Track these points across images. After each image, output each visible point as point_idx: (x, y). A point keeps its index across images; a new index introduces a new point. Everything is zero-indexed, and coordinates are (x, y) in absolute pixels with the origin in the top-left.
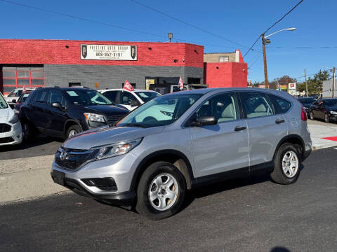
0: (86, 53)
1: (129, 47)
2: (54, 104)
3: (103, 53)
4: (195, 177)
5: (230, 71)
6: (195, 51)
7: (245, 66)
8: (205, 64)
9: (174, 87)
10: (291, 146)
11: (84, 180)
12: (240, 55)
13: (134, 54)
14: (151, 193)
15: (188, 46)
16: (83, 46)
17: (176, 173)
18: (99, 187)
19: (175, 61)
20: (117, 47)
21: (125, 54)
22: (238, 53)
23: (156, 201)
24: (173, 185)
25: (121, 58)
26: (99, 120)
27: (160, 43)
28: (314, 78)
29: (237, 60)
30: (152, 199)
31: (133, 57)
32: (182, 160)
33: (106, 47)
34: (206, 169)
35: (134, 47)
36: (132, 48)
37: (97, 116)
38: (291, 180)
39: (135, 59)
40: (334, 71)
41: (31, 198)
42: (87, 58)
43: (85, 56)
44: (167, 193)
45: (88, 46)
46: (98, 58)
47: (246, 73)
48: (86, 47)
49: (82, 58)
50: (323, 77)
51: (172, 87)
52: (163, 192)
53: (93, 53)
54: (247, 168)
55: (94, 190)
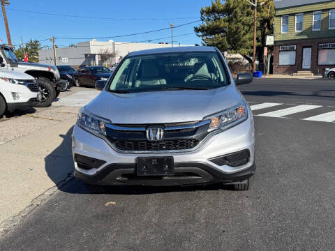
50: (34, 46)
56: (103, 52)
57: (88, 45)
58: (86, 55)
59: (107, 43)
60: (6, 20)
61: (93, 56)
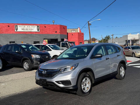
0: (17, 29)
1: (36, 26)
2: (16, 51)
3: (25, 29)
4: (95, 78)
5: (77, 36)
6: (63, 28)
7: (83, 34)
8: (68, 33)
9: (62, 43)
10: (122, 65)
11: (57, 82)
12: (80, 30)
13: (39, 29)
14: (82, 85)
15: (61, 26)
16: (16, 26)
17: (89, 77)
18: (63, 84)
19: (56, 32)
20: (31, 26)
21: (35, 29)
22: (79, 29)
23: (84, 89)
24: (89, 82)
25: (33, 31)
26: (38, 57)
27: (49, 25)
28: (104, 38)
29: (79, 32)
30: (83, 88)
31: (38, 30)
32: (91, 72)
33: (26, 26)
34: (98, 75)
35: (39, 26)
36: (37, 26)
37: (37, 56)
38: (123, 78)
39: (39, 31)
40: (113, 35)
41: (22, 92)
42: (18, 31)
43: (17, 30)
44: (87, 85)
45: (18, 26)
46: (23, 31)
47: (83, 36)
48: (17, 26)
49: (16, 31)
50: (108, 38)
51: (61, 42)
52: (86, 85)
53: (20, 29)
54: (110, 74)
55: (61, 85)
56: (132, 39)
57: (127, 36)
58: (126, 41)
59: (136, 35)
60: (89, 30)
61: (129, 41)
